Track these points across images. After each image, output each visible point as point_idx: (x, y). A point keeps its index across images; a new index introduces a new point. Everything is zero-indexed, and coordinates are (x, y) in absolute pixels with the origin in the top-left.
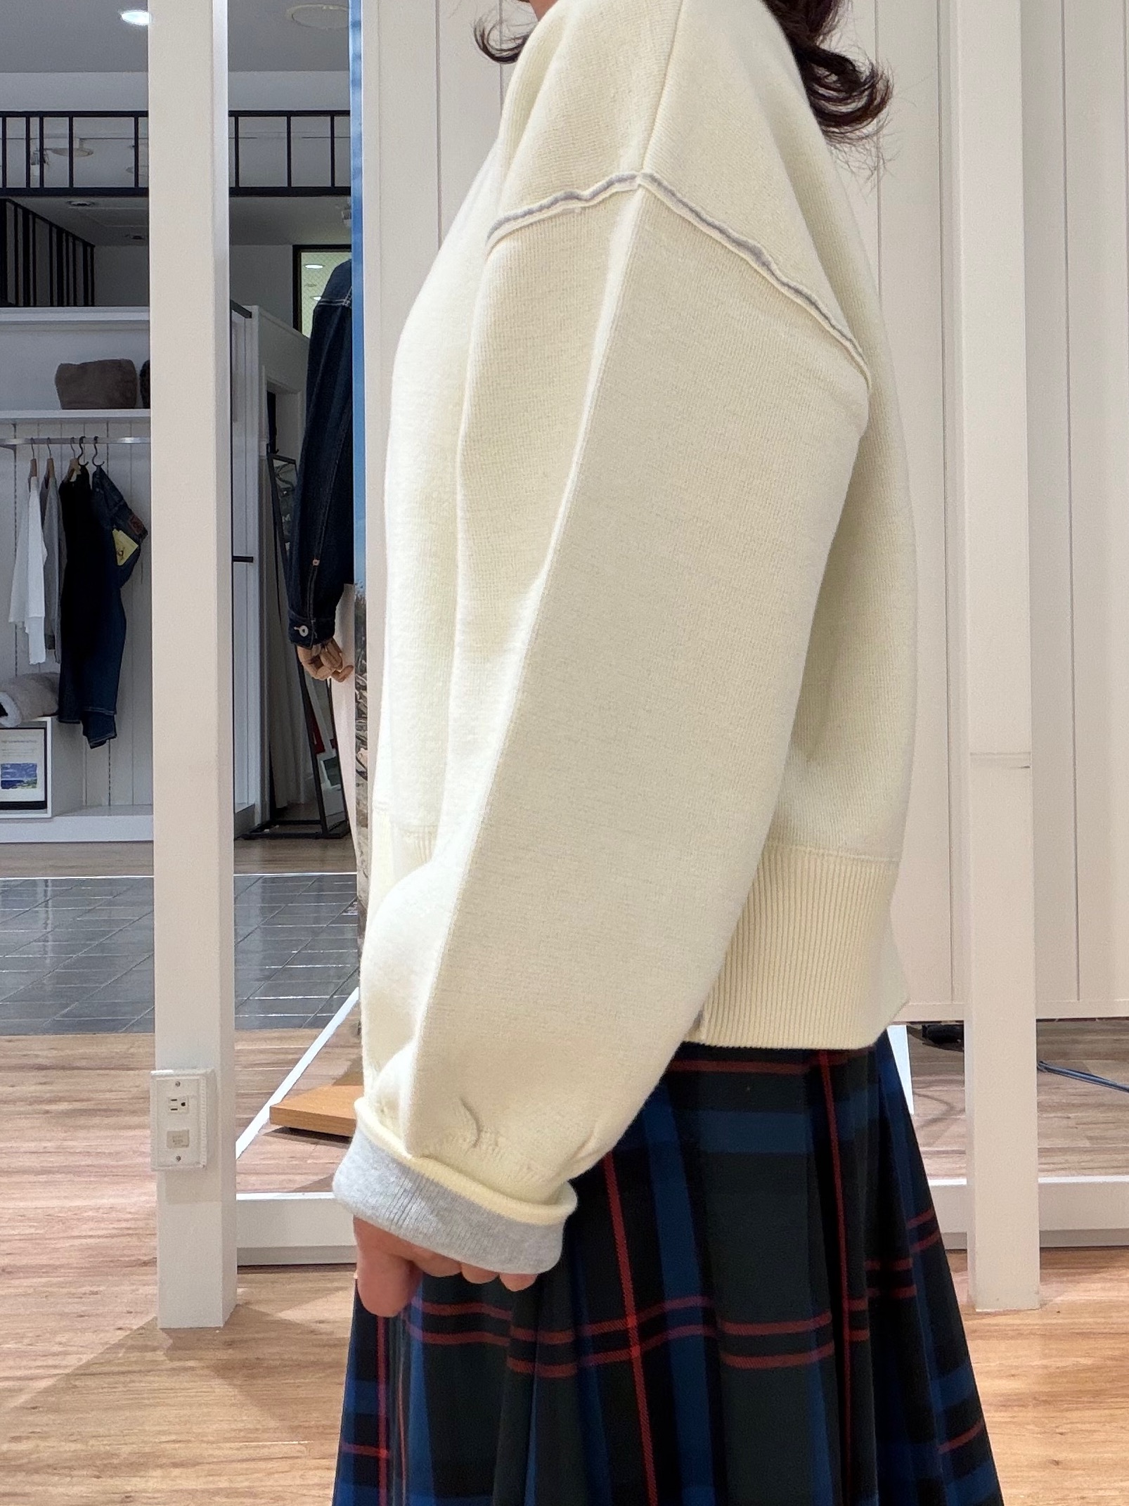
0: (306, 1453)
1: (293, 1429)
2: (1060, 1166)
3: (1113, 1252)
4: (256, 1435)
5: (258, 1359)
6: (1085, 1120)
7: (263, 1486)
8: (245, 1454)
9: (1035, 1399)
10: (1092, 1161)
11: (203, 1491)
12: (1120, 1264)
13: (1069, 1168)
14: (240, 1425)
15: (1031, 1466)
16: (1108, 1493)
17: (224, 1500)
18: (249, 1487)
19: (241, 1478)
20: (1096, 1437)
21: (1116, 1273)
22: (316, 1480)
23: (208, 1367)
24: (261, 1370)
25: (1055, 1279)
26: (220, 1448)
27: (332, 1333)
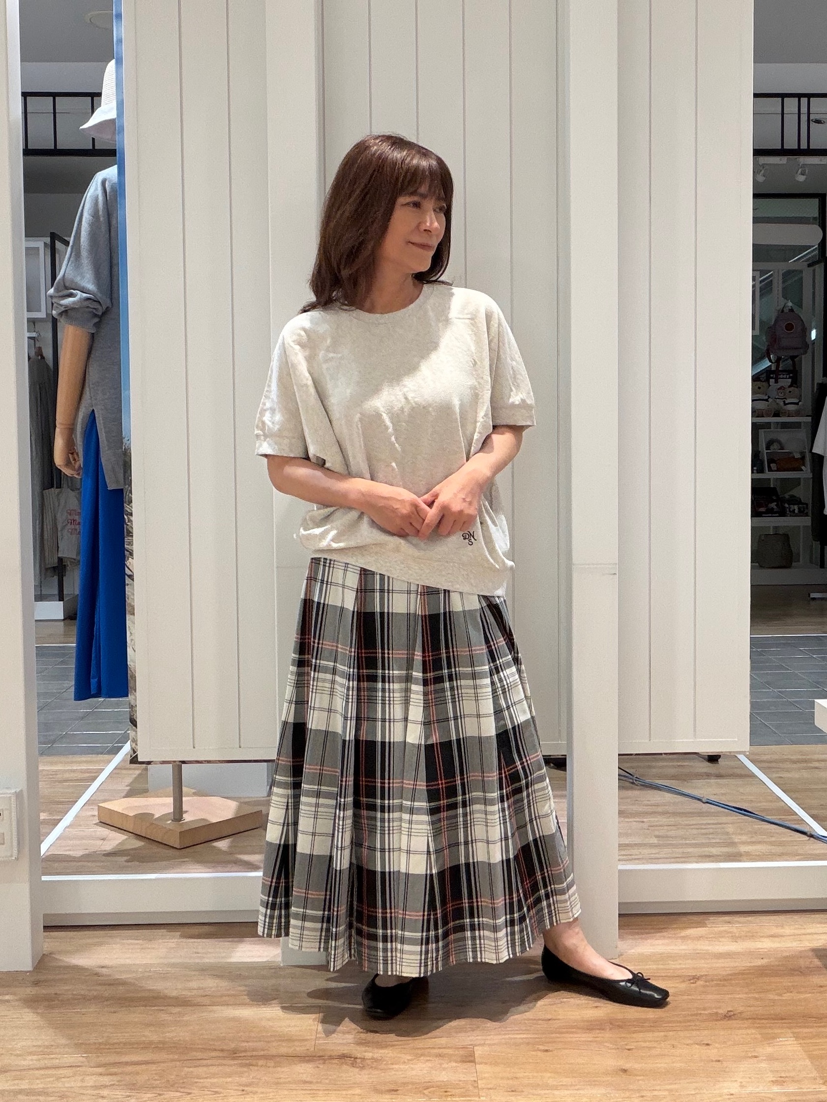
0: (87, 1063)
1: (77, 1045)
2: (636, 857)
3: (672, 917)
4: (48, 1050)
5: (56, 994)
6: (655, 824)
7: (54, 1087)
8: (42, 1063)
9: (611, 1024)
10: (658, 853)
11: (9, 1091)
12: (675, 926)
13: (643, 859)
14: (39, 1043)
15: (606, 1073)
16: (661, 1093)
17: (26, 1098)
18: (44, 1088)
19: (38, 1081)
20: (654, 1052)
21: (672, 932)
22: (91, 1084)
23: (20, 1000)
24: (56, 1002)
25: (630, 937)
26: (25, 1060)
27: (110, 975)
